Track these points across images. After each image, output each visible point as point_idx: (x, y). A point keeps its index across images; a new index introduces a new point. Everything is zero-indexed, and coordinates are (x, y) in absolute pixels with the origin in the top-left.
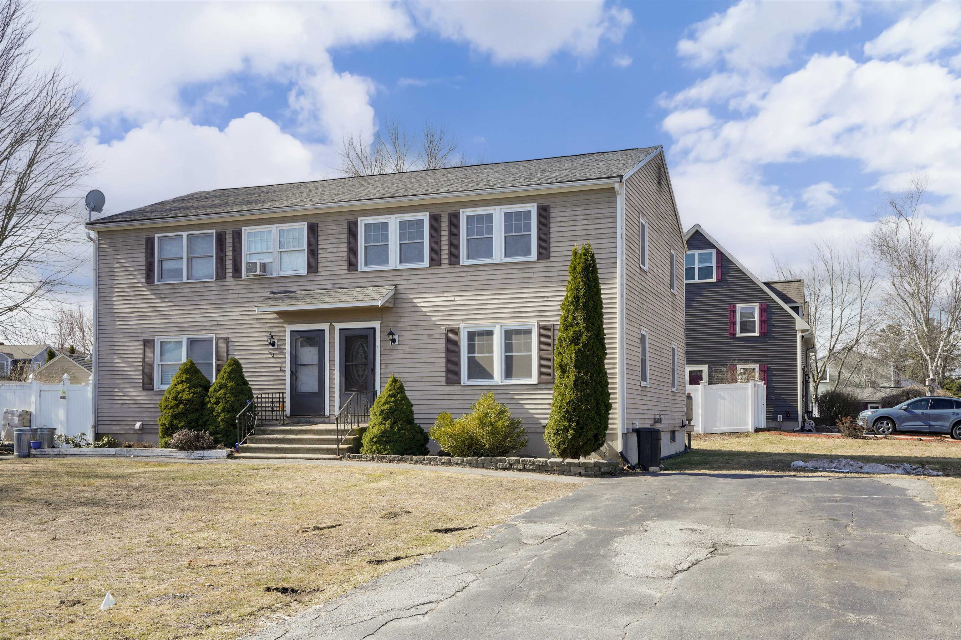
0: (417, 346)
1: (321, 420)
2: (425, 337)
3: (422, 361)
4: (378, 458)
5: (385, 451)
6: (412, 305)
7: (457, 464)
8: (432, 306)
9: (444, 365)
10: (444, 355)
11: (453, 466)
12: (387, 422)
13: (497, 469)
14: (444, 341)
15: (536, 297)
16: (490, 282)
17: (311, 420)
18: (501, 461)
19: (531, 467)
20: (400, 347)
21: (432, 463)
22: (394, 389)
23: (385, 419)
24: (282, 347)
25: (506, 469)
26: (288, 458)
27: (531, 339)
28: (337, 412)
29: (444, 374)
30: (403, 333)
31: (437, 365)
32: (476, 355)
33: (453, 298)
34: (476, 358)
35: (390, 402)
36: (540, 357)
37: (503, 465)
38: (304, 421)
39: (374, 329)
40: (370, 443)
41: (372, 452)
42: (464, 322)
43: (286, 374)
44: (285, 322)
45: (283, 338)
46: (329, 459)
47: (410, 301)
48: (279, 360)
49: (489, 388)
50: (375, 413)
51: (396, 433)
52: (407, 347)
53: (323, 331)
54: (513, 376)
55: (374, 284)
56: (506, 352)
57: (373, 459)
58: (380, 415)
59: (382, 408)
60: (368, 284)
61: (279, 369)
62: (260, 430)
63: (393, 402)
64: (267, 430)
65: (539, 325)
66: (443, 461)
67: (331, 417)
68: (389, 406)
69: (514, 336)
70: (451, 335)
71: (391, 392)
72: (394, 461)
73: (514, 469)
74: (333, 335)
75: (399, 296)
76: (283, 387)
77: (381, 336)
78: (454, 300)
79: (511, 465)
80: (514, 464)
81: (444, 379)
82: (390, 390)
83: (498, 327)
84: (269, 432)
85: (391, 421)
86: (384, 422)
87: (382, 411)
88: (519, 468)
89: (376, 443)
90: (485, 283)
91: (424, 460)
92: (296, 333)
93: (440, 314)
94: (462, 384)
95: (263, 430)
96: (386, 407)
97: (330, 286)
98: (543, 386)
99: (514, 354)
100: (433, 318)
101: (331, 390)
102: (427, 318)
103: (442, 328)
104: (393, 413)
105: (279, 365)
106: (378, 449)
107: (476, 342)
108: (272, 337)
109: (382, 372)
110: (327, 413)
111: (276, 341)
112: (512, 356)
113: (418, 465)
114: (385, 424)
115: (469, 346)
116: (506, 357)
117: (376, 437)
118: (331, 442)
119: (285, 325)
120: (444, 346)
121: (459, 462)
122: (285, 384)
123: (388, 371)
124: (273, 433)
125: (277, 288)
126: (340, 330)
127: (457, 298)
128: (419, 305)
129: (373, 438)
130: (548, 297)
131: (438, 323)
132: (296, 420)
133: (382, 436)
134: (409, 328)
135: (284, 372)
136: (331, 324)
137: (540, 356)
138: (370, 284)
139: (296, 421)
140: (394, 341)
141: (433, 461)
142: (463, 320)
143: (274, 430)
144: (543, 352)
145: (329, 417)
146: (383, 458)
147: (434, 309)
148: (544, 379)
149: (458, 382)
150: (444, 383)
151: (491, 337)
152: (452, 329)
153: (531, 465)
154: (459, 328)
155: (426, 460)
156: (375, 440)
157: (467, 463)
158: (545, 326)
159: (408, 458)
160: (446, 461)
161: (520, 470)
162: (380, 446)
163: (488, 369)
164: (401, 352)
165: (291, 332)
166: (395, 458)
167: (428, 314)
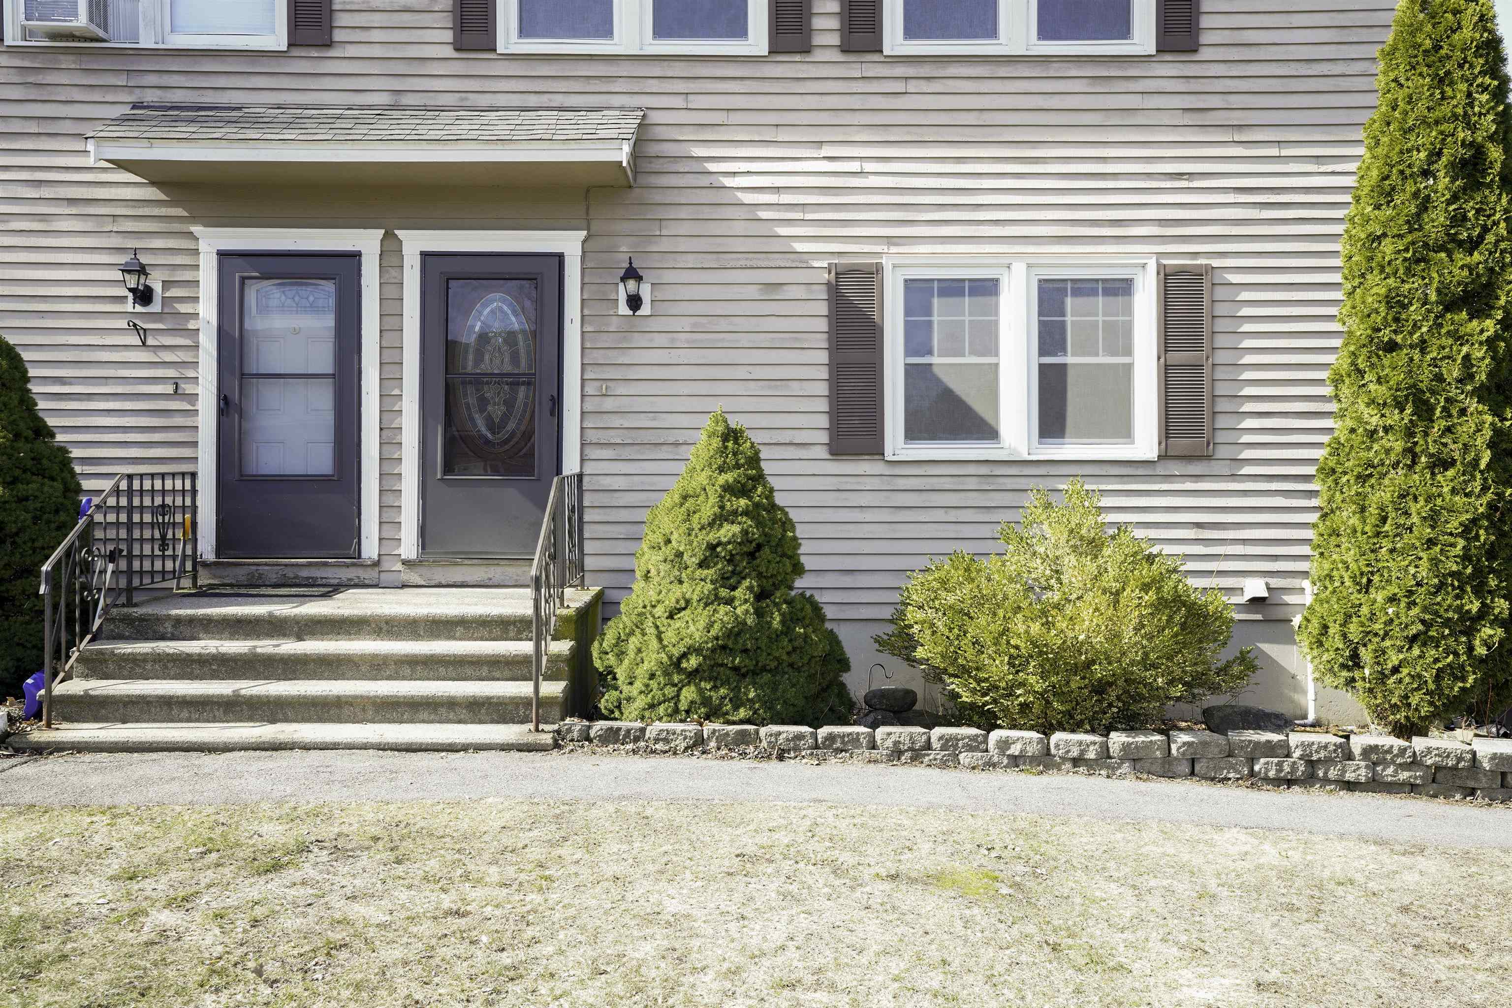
0: (723, 325)
1: (345, 574)
2: (752, 292)
3: (741, 372)
4: (722, 739)
5: (736, 708)
6: (705, 181)
7: (1077, 762)
8: (777, 189)
9: (823, 389)
10: (823, 357)
11: (1058, 767)
12: (738, 593)
13: (1254, 780)
14: (823, 309)
15: (1149, 175)
16: (988, 118)
17: (305, 573)
18: (1270, 749)
19: (1404, 775)
20: (655, 325)
21: (965, 758)
22: (738, 466)
23: (729, 580)
24: (183, 308)
25: (1290, 783)
26: (306, 747)
27: (1128, 310)
28: (409, 547)
29: (823, 421)
30: (669, 276)
31: (796, 388)
32: (935, 360)
33: (854, 166)
34: (936, 370)
35: (735, 513)
36: (1167, 371)
37: (1280, 765)
38: (273, 578)
39: (559, 258)
40: (666, 673)
41: (676, 711)
42: (894, 249)
43: (200, 406)
44: (194, 219)
45: (187, 276)
46: (506, 748)
47: (696, 167)
48: (168, 357)
49: (984, 470)
50: (679, 555)
51: (778, 635)
52: (685, 324)
53: (355, 256)
54: (1067, 435)
55: (558, 100)
56: (1042, 352)
57: (698, 743)
58: (702, 565)
59: (712, 537)
60: (533, 101)
61: (170, 389)
62: (128, 620)
63: (746, 513)
64: (159, 620)
65: (1161, 269)
66: (1015, 750)
67: (385, 566)
68: (736, 529)
69: (1069, 301)
70: (850, 291)
71: (729, 477)
72: (797, 749)
73: (1326, 781)
74: (394, 273)
75: (653, 149)
76: (186, 452)
77: (583, 284)
78: (861, 173)
79: (1311, 764)
80: (1328, 761)
81: (824, 438)
82: (721, 470)
83: (1019, 268)
84: (169, 627)
85: (750, 588)
86: (724, 593)
87: (712, 547)
88: (1350, 776)
89: (693, 675)
90: (971, 119)
91: (928, 746)
92: (240, 261)
93: (809, 216)
94: (889, 456)
95: (142, 619)
96: (728, 531)
97: (383, 99)
98: (1176, 468)
99: (1070, 359)
100: (782, 231)
101: (387, 469)
102: (761, 229)
103: (816, 264)
104: (752, 555)
105: (171, 373)
106: (706, 701)
107: (935, 318)
108: (142, 270)
109: (588, 407)
110: (370, 549)
111: (157, 288)
112: (1064, 366)
113: (899, 770)
114: (730, 601)
115: (910, 329)
116: (1043, 369)
117: (698, 651)
118: (469, 671)
119: (196, 229)
120: (823, 325)
121: (1091, 755)
122: (195, 444)
123: (609, 404)
124: (187, 631)
125: (158, 92)
126: (425, 255)
127: (869, 167)
128: (728, 182)
129: (684, 656)
130: (1191, 175)
131: (799, 247)
132: (241, 574)
133: (724, 647)
134: (690, 261)
135: (193, 398)
136: (389, 236)
137: (1166, 366)
138: (544, 100)
139: (243, 579)
140: (635, 302)
141: (971, 749)
142: (890, 240)
143: (191, 621)
144: (1176, 357)
145: (376, 564)
146: (743, 739)
147: (786, 198)
148: (1180, 444)
149: (875, 449)
150: (822, 452)
151: (994, 298)
152: (852, 270)
153: (1404, 767)
154: (878, 269)
155: (936, 744)
156: (693, 662)
157: (1123, 760)
158: (1181, 271)
159: (855, 740)
160: (1031, 750)
161: (1350, 786)
162: (715, 688)
163: (979, 406)
164: (661, 340)
165: (223, 255)
166: (799, 737)
167: (763, 215)
